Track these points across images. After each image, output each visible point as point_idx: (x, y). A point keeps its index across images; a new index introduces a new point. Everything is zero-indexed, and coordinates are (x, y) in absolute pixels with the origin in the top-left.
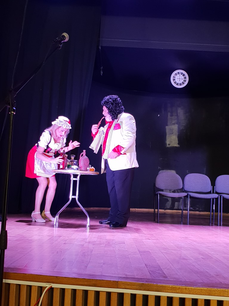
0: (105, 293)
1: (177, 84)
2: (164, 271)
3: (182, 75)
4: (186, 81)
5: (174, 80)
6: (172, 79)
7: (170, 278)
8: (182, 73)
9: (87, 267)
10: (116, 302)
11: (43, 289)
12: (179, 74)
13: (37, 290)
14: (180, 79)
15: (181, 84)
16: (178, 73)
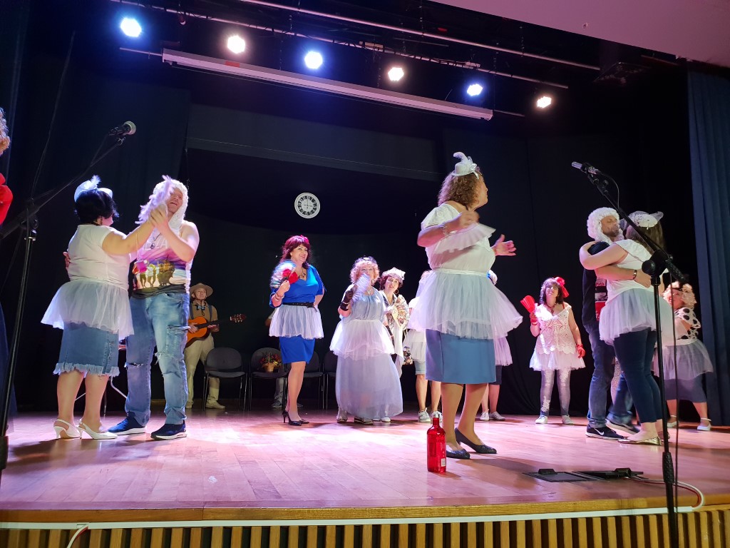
0: (181, 530)
2: (277, 489)
7: (286, 498)
9: (151, 490)
10: (199, 542)
11: (71, 533)
13: (59, 535)
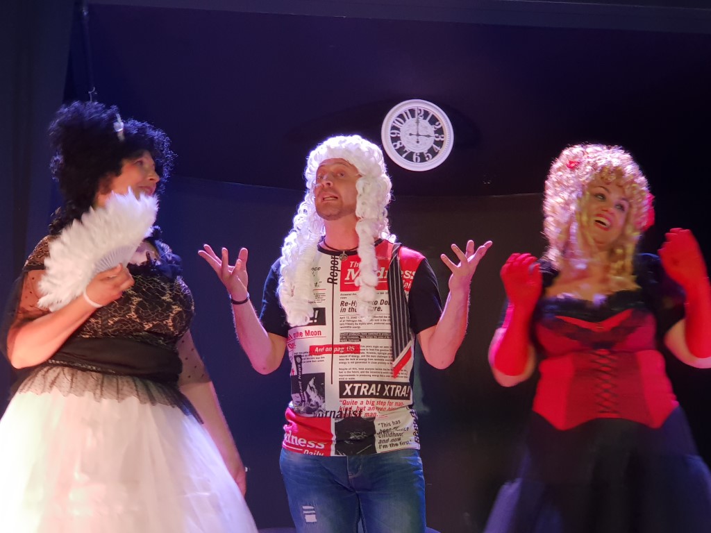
1: (409, 157)
3: (425, 118)
4: (445, 145)
5: (395, 140)
6: (389, 135)
8: (426, 114)
12: (413, 116)
14: (418, 135)
15: (423, 158)
16: (412, 113)
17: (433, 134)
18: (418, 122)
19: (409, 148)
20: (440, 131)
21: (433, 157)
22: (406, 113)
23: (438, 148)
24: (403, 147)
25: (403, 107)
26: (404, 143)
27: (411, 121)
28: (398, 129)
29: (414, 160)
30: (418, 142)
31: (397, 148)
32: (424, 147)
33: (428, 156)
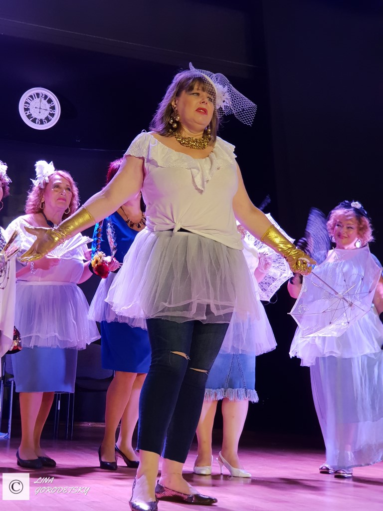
1: (34, 121)
3: (45, 99)
4: (55, 116)
5: (26, 110)
6: (23, 106)
8: (46, 97)
12: (38, 97)
14: (40, 108)
15: (42, 122)
16: (38, 94)
17: (48, 109)
18: (41, 101)
19: (34, 115)
20: (53, 108)
21: (48, 122)
22: (34, 95)
23: (51, 118)
24: (31, 115)
25: (33, 91)
26: (31, 112)
27: (37, 100)
28: (29, 104)
29: (37, 123)
30: (40, 113)
31: (27, 115)
32: (43, 115)
33: (45, 122)
